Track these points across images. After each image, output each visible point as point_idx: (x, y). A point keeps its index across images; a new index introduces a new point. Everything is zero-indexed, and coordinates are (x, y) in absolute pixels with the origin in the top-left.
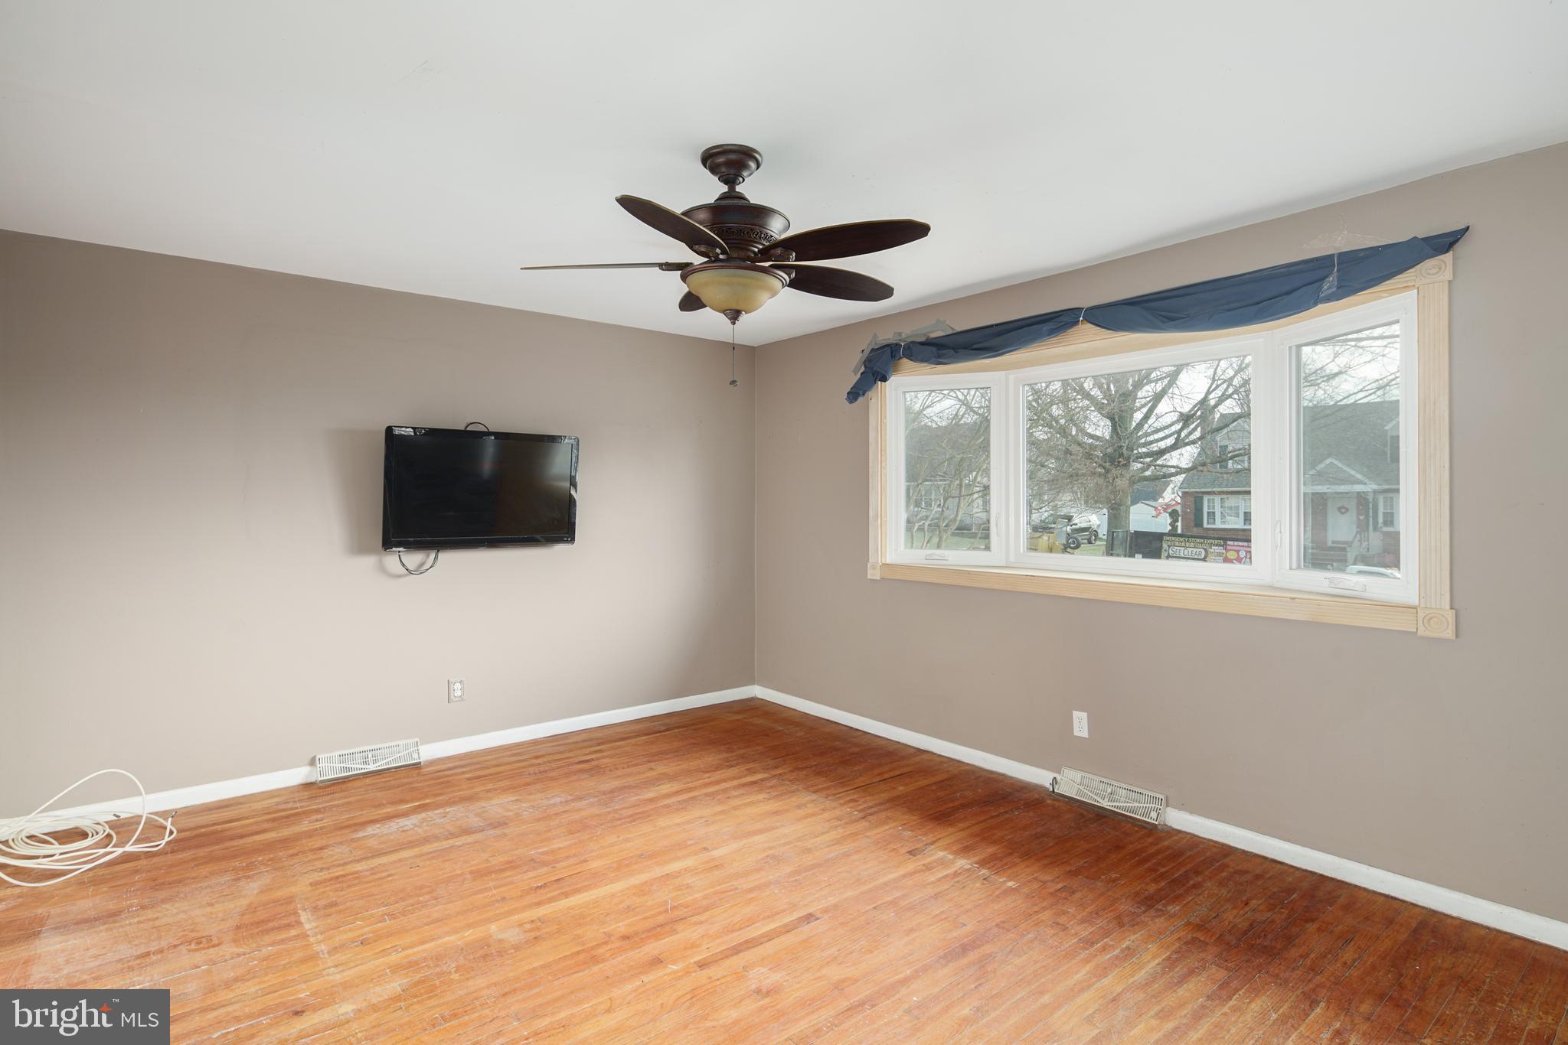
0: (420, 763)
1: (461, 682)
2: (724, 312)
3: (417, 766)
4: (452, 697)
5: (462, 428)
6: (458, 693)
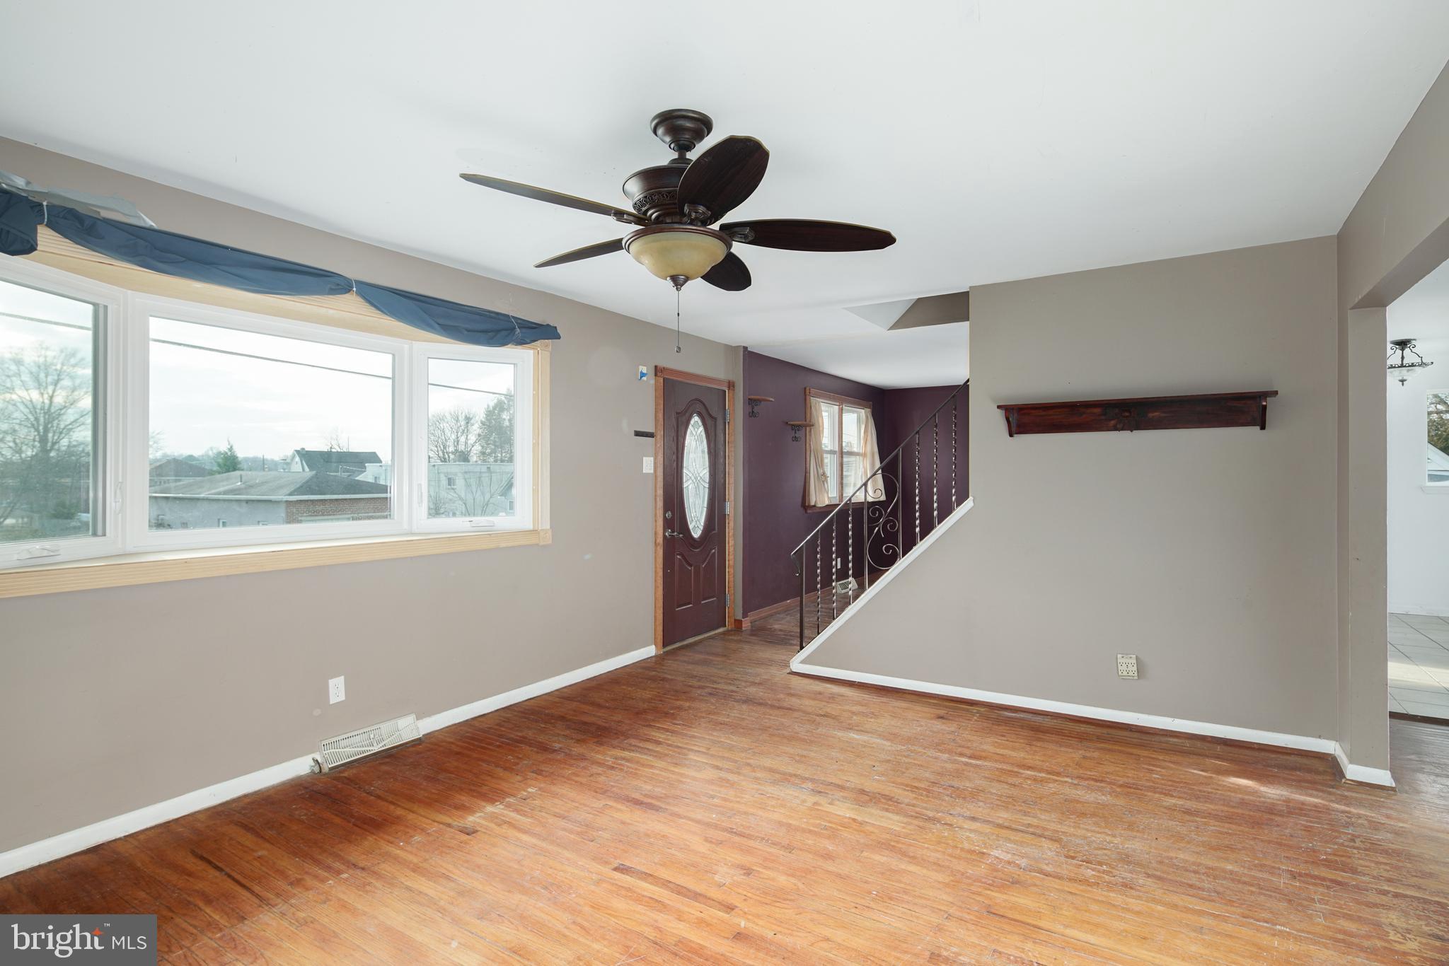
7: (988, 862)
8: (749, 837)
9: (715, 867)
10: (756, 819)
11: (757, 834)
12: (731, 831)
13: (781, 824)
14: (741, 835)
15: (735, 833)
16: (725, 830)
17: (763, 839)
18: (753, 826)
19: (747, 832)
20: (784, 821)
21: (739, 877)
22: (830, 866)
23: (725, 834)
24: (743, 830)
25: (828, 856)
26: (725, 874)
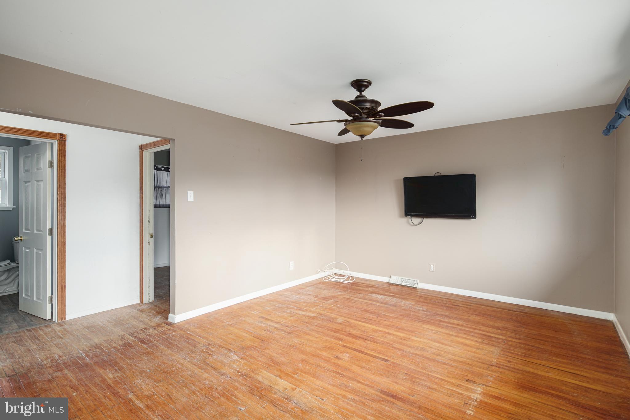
0: (417, 288)
1: (433, 265)
2: (359, 136)
3: (416, 288)
4: (430, 269)
5: (433, 175)
6: (432, 269)
7: (246, 354)
8: (334, 372)
9: (349, 359)
10: (329, 381)
11: (330, 373)
12: (343, 375)
13: (318, 378)
14: (337, 373)
15: (340, 374)
16: (345, 376)
17: (328, 370)
18: (331, 377)
19: (334, 374)
20: (315, 380)
21: (340, 355)
22: (304, 357)
23: (345, 374)
24: (336, 375)
25: (303, 361)
26: (346, 356)
